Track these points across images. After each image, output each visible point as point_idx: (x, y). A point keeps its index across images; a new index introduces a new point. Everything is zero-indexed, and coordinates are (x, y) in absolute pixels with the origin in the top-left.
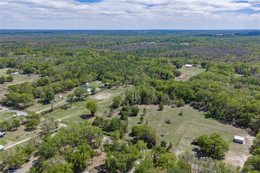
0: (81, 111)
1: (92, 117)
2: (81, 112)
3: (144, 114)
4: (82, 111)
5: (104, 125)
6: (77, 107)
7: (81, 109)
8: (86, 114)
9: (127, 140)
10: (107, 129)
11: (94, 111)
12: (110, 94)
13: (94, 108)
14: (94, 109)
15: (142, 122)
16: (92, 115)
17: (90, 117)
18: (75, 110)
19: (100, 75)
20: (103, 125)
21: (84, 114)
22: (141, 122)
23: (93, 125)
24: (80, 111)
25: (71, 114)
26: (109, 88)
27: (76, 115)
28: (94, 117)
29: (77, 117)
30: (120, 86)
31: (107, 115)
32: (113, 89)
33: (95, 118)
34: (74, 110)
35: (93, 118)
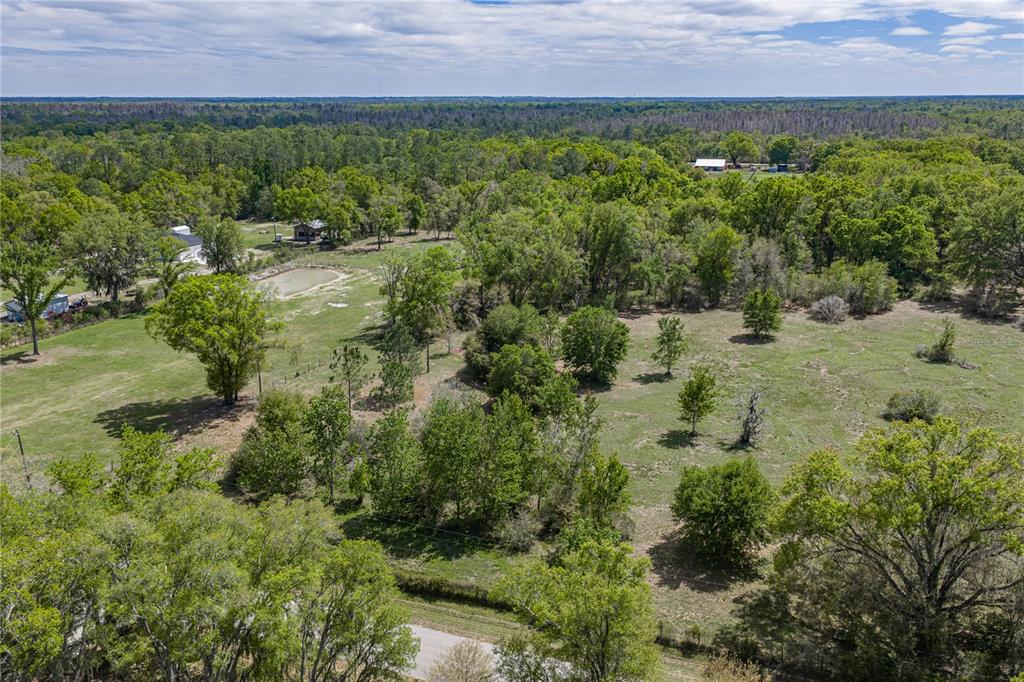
0: (117, 381)
1: (218, 416)
2: (115, 390)
3: (663, 370)
4: (132, 377)
5: (357, 476)
6: (89, 353)
7: (121, 365)
8: (162, 396)
9: (679, 638)
10: (386, 520)
11: (234, 358)
12: (343, 276)
13: (234, 329)
14: (233, 346)
15: (701, 426)
16: (225, 398)
17: (201, 419)
18: (66, 373)
19: (261, 187)
20: (347, 477)
21: (145, 399)
22: (689, 428)
23: (229, 486)
24: (108, 377)
25: (17, 407)
26: (329, 245)
27: (68, 414)
28: (234, 419)
29: (68, 430)
30: (398, 240)
31: (365, 392)
32: (356, 252)
33: (247, 421)
34: (53, 373)
35: (227, 423)
